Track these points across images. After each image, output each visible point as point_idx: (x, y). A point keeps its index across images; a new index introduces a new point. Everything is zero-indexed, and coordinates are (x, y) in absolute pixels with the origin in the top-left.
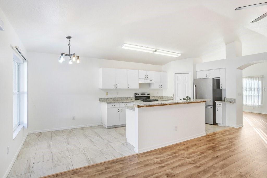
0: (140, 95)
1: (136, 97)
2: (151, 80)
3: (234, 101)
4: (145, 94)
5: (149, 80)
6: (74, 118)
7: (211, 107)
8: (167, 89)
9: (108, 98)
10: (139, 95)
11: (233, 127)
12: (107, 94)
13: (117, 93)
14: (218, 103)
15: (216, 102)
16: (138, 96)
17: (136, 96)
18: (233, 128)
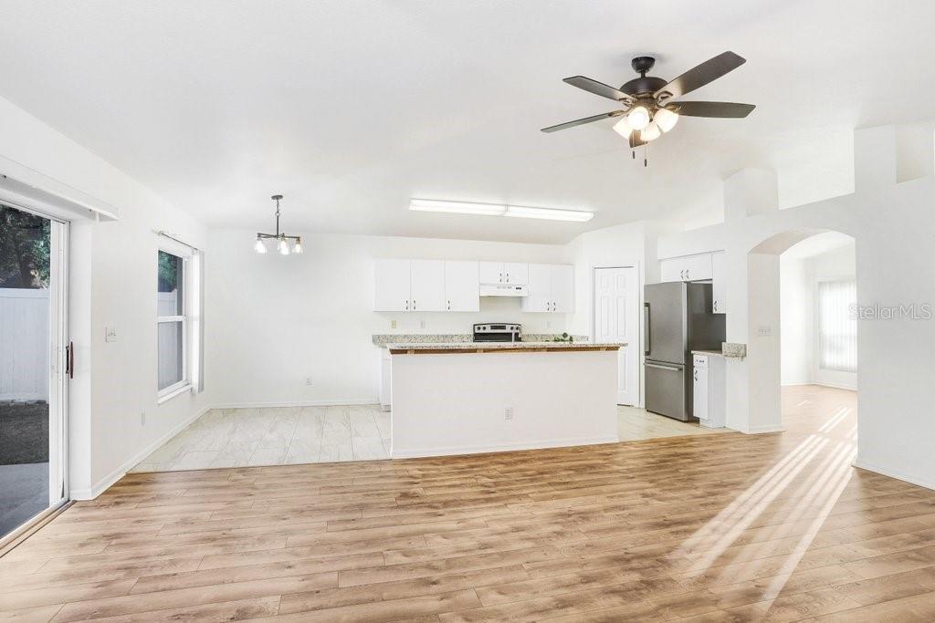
0: (488, 330)
1: (475, 334)
2: (521, 289)
3: (742, 352)
4: (503, 328)
5: (514, 288)
6: (309, 382)
7: (681, 369)
8: (574, 312)
9: (396, 337)
10: (484, 328)
11: (739, 430)
12: (394, 324)
13: (422, 325)
14: (699, 357)
15: (692, 352)
16: (482, 331)
17: (477, 331)
18: (740, 433)
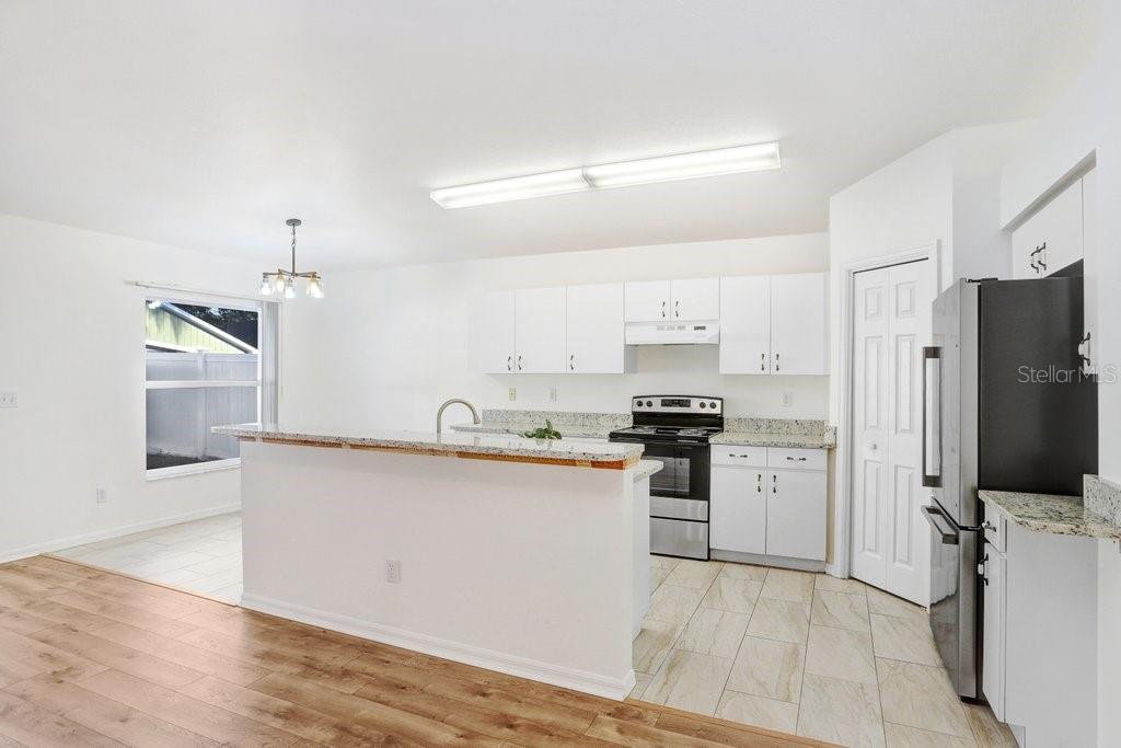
0: (658, 408)
1: (635, 415)
2: (704, 328)
5: (690, 328)
10: (650, 404)
12: (513, 395)
13: (553, 395)
16: (644, 409)
17: (638, 409)
